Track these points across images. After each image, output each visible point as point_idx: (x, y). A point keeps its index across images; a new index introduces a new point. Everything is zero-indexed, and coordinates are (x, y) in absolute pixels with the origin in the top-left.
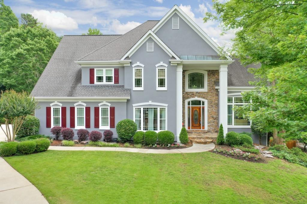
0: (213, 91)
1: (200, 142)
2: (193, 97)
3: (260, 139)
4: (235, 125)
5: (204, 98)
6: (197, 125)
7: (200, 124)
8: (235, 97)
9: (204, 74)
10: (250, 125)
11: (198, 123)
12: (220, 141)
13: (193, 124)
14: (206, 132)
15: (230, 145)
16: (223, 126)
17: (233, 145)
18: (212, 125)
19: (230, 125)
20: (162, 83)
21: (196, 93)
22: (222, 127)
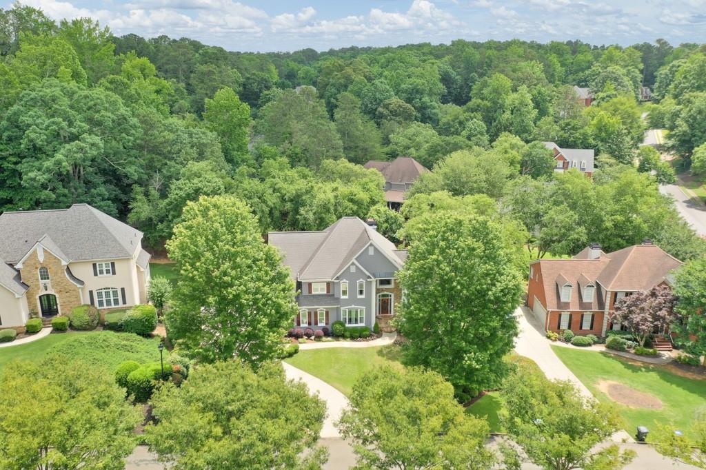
2: (383, 292)
13: (383, 311)
20: (361, 292)
21: (385, 289)
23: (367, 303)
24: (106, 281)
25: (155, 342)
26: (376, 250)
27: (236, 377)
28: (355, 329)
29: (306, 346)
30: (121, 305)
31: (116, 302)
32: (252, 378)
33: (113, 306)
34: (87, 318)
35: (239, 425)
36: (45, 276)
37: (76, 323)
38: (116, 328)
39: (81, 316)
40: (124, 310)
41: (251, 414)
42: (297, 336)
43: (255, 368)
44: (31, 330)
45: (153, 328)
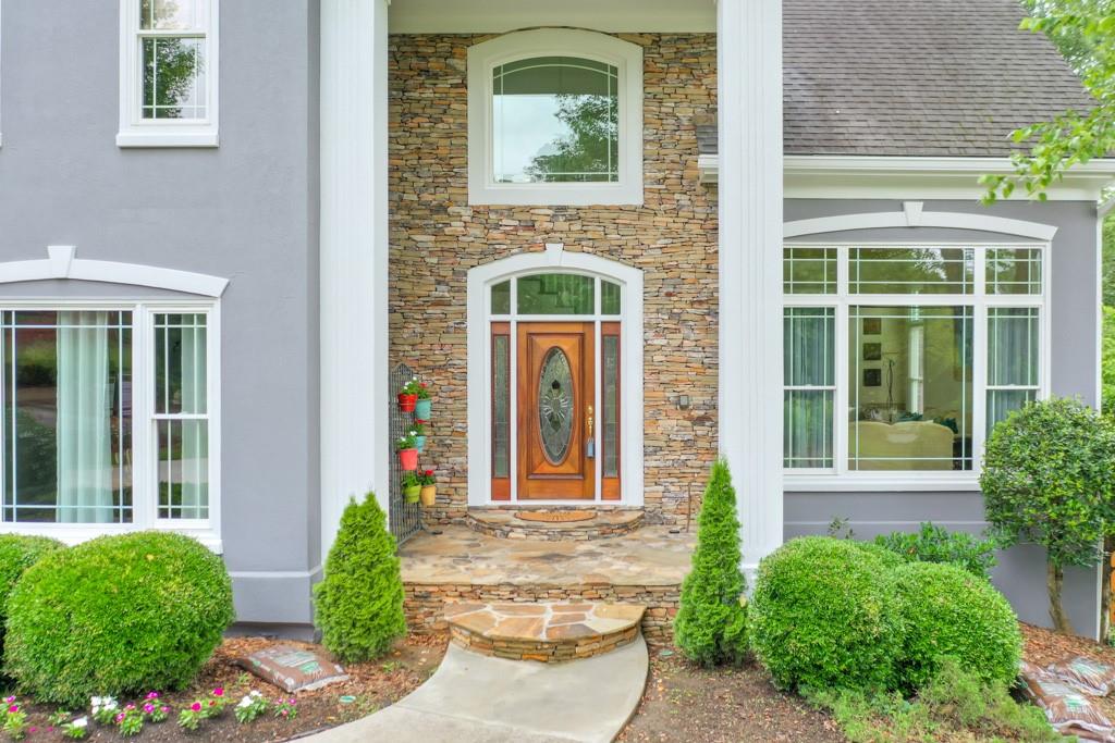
0: (684, 200)
1: (509, 641)
2: (529, 247)
3: (1050, 581)
4: (852, 466)
5: (612, 253)
6: (567, 468)
7: (585, 461)
8: (859, 245)
9: (615, 70)
10: (969, 466)
11: (575, 450)
12: (703, 638)
13: (536, 461)
14: (626, 527)
15: (792, 689)
16: (733, 483)
17: (823, 697)
18: (678, 472)
19: (819, 464)
21: (553, 218)
22: (729, 497)
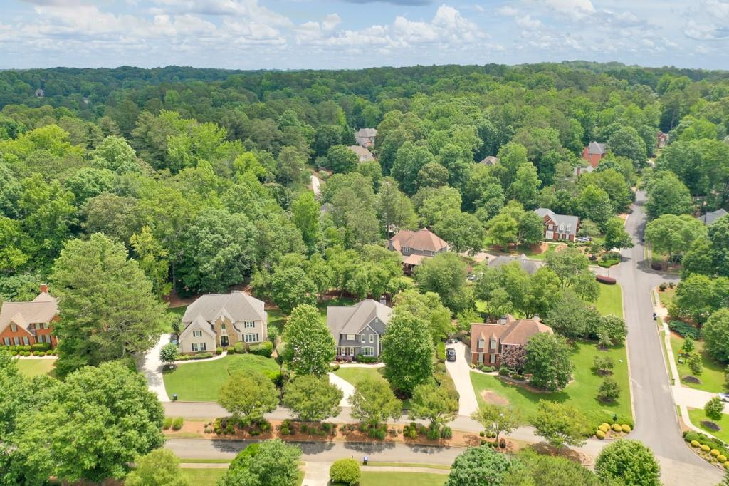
20: (372, 340)
23: (375, 345)
24: (250, 330)
25: (273, 360)
26: (379, 320)
27: (312, 380)
28: (368, 358)
29: (343, 365)
30: (256, 341)
31: (254, 340)
32: (318, 381)
33: (252, 342)
34: (242, 348)
35: (313, 397)
36: (224, 327)
37: (237, 350)
38: (254, 353)
39: (239, 346)
40: (258, 344)
41: (317, 393)
42: (339, 360)
43: (319, 378)
44: (218, 353)
45: (271, 353)
